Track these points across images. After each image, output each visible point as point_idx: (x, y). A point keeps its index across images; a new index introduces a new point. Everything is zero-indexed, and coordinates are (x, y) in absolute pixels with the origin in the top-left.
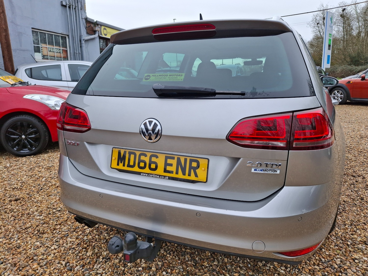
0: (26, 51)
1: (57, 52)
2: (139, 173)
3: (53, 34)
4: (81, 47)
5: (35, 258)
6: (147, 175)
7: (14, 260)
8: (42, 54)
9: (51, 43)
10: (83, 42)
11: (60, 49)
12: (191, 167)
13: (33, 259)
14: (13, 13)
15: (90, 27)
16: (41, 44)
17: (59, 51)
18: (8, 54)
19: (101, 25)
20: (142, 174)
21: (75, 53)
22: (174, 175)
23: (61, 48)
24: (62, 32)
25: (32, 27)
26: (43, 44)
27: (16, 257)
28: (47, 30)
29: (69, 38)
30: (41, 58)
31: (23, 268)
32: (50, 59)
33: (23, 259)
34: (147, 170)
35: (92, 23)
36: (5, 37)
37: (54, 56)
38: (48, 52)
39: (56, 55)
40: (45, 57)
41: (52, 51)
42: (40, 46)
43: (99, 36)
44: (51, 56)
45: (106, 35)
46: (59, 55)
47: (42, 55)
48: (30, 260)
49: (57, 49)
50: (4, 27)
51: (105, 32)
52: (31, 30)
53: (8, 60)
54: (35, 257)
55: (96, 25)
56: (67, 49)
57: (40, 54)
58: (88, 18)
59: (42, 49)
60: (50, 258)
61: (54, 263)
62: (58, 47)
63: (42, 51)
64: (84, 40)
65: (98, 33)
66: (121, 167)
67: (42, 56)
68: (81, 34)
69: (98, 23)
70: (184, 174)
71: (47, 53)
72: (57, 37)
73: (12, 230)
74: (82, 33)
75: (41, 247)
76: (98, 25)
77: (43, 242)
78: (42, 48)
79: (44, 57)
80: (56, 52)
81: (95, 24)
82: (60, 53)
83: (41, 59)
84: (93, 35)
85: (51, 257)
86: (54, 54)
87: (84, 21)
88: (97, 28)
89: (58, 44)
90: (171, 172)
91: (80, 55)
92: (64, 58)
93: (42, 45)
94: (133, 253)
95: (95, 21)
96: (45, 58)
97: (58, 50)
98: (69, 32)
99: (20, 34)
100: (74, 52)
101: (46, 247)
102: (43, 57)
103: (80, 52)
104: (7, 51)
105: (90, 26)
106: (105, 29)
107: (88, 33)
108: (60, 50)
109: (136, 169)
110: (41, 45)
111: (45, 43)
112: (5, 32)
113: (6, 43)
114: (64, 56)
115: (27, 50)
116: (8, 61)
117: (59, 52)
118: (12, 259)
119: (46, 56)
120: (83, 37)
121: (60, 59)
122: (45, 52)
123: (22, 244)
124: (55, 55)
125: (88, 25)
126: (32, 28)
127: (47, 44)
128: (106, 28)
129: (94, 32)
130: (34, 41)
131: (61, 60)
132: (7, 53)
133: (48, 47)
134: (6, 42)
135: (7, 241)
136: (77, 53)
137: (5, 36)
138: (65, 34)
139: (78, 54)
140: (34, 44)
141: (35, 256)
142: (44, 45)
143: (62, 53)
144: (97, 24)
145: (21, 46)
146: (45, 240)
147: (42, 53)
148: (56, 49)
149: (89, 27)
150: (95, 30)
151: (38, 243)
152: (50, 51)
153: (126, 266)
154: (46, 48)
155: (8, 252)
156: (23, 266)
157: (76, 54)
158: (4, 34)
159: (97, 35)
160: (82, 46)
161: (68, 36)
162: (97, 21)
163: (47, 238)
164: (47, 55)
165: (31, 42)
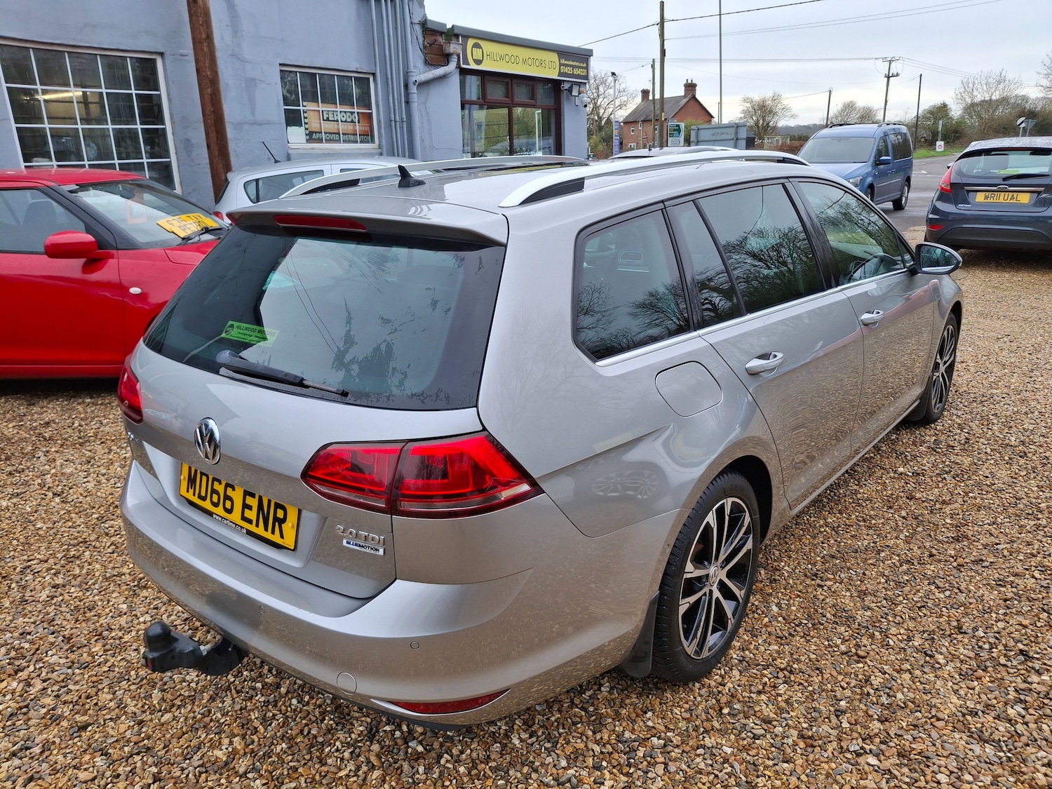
0: (265, 124)
1: (346, 121)
2: (210, 514)
3: (334, 75)
4: (407, 102)
5: (105, 633)
6: (220, 519)
7: (74, 630)
8: (307, 129)
9: (328, 99)
10: (413, 89)
11: (352, 113)
12: (276, 519)
13: (101, 634)
14: (236, 31)
15: (433, 46)
16: (305, 104)
17: (349, 117)
18: (217, 139)
19: (466, 37)
20: (214, 516)
21: (391, 121)
22: (252, 528)
23: (356, 110)
24: (358, 66)
25: (281, 62)
26: (310, 103)
27: (78, 626)
28: (318, 66)
29: (375, 80)
30: (303, 138)
31: (79, 648)
32: (325, 140)
33: (87, 632)
34: (220, 511)
35: (441, 33)
36: (212, 98)
37: (336, 132)
38: (320, 123)
39: (342, 130)
40: (314, 136)
41: (333, 119)
42: (301, 108)
43: (458, 66)
44: (329, 133)
45: (478, 62)
46: (349, 127)
47: (307, 132)
48: (96, 636)
49: (345, 112)
50: (209, 73)
51: (477, 54)
52: (278, 68)
53: (217, 154)
54: (107, 632)
55: (453, 38)
56: (370, 111)
57: (303, 129)
58: (428, 22)
59: (306, 115)
60: (127, 638)
61: (129, 648)
62: (348, 107)
63: (306, 121)
64: (417, 84)
65: (456, 60)
66: (190, 496)
67: (306, 135)
68: (408, 69)
69: (456, 31)
70: (266, 530)
71: (319, 126)
72: (346, 82)
73: (97, 574)
74: (411, 64)
75: (125, 614)
76: (457, 36)
77: (133, 605)
78: (306, 112)
79: (312, 137)
80: (342, 121)
81: (450, 34)
82: (352, 122)
83: (305, 141)
84: (443, 68)
85: (130, 637)
86: (336, 126)
87: (418, 29)
88: (454, 48)
89: (346, 99)
90: (250, 522)
91: (405, 124)
92: (364, 135)
93: (305, 106)
94: (158, 657)
95: (449, 26)
96: (314, 139)
97: (348, 114)
98: (376, 66)
99: (251, 84)
100: (390, 117)
101: (134, 615)
102: (308, 137)
103: (404, 116)
104: (216, 131)
105: (433, 43)
106: (477, 46)
107: (429, 63)
108: (353, 116)
109: (207, 505)
110: (303, 106)
111: (315, 100)
112: (211, 86)
113: (214, 112)
114: (365, 131)
115: (268, 123)
116: (219, 155)
117: (349, 120)
118: (72, 629)
119: (316, 132)
120: (414, 74)
121: (352, 137)
122: (313, 124)
123: (100, 603)
124: (339, 129)
125: (430, 39)
126: (280, 64)
127: (318, 102)
128: (481, 43)
129: (446, 58)
130: (285, 98)
131: (356, 142)
132: (215, 138)
133: (321, 109)
134: (212, 109)
135: (81, 594)
136: (395, 122)
137: (211, 95)
138: (365, 71)
139: (398, 123)
140: (286, 104)
141: (107, 630)
142: (311, 106)
143: (359, 123)
144: (453, 34)
145: (253, 113)
146: (140, 602)
147: (307, 126)
148: (344, 114)
149: (431, 45)
150: (447, 52)
151: (125, 606)
152: (328, 119)
153: (240, 675)
154: (317, 114)
155: (71, 615)
156: (79, 646)
157: (393, 123)
158: (209, 90)
159: (452, 66)
160: (411, 100)
161: (374, 75)
162: (453, 26)
163: (144, 599)
164: (319, 130)
165: (278, 100)
